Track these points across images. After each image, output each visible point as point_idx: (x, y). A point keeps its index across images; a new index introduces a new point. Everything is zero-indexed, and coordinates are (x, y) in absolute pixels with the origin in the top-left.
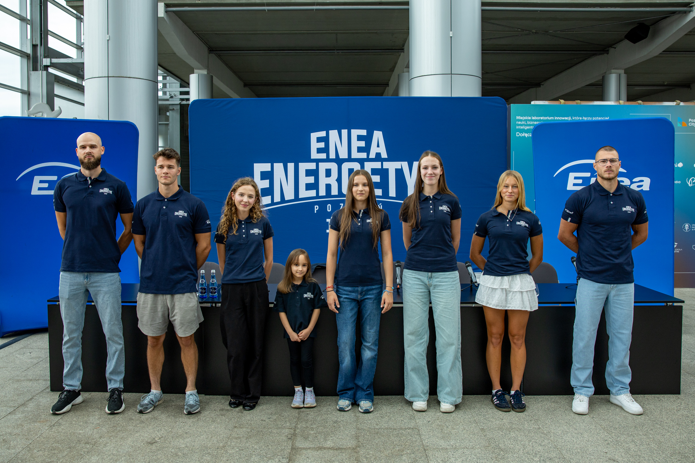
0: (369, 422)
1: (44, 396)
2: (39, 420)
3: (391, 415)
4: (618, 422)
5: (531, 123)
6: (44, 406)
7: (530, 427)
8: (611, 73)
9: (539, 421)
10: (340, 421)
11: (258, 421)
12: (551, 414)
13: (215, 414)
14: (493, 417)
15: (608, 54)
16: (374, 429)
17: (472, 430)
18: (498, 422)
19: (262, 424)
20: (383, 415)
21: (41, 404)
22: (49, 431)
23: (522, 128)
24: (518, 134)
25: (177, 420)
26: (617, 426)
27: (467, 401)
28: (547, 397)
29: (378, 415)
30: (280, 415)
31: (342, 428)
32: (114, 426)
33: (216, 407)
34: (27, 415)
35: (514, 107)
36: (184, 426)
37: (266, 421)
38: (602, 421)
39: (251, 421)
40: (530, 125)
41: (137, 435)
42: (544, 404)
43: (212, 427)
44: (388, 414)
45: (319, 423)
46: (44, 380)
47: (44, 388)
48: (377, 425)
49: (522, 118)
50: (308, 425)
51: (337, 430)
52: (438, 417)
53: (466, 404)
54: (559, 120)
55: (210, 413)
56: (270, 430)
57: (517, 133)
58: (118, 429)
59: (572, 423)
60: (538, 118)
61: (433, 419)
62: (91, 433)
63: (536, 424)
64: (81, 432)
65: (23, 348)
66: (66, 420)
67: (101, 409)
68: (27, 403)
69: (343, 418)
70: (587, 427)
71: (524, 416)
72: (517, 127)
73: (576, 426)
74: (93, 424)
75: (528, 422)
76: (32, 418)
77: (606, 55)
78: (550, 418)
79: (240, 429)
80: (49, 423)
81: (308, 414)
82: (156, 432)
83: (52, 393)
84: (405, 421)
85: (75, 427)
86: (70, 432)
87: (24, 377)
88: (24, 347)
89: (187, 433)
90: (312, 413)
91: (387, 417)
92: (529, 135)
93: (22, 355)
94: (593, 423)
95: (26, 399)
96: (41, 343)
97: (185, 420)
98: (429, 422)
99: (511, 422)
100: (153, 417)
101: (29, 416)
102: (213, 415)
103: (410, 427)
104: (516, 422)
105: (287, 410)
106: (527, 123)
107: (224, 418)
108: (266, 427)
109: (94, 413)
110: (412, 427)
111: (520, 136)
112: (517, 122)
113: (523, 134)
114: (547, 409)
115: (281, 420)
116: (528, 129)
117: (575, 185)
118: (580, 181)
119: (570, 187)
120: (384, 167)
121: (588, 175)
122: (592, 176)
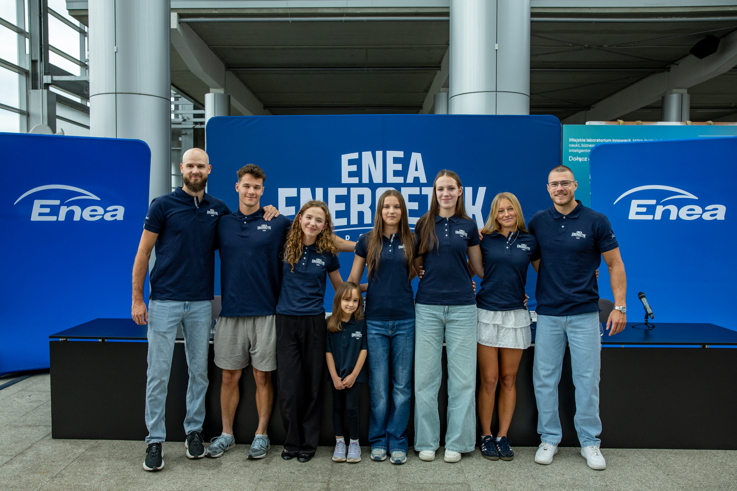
0: (412, 475)
1: (44, 444)
2: (39, 470)
4: (698, 481)
5: (586, 146)
6: (45, 455)
7: (596, 485)
8: (672, 93)
9: (606, 478)
10: (379, 475)
11: (286, 473)
12: (618, 469)
13: (238, 465)
14: (552, 472)
15: (669, 71)
16: (418, 484)
17: (530, 487)
18: (558, 478)
19: (291, 477)
21: (42, 453)
22: (50, 483)
23: (575, 151)
24: (571, 159)
25: (195, 472)
26: (698, 486)
27: (522, 453)
28: (613, 451)
29: (422, 468)
30: (311, 467)
31: (382, 482)
32: (124, 478)
33: (238, 458)
34: (25, 465)
35: (566, 128)
36: (203, 478)
37: (295, 474)
38: (679, 479)
39: (278, 474)
40: (586, 148)
41: (149, 488)
42: (609, 458)
43: (235, 480)
44: (433, 468)
45: (355, 477)
46: (45, 426)
47: (45, 435)
48: (421, 479)
49: (575, 140)
50: (343, 478)
51: (376, 484)
52: (490, 471)
53: (520, 457)
54: (617, 142)
55: (232, 464)
56: (300, 484)
57: (570, 157)
58: (129, 481)
59: (644, 480)
60: (594, 141)
61: (484, 473)
62: (97, 486)
63: (603, 481)
64: (86, 484)
65: (21, 391)
66: (70, 471)
67: (109, 459)
68: (26, 451)
69: (382, 470)
70: (663, 485)
71: (588, 472)
72: (570, 151)
73: (650, 484)
74: (100, 475)
75: (593, 478)
76: (31, 469)
77: (666, 73)
78: (618, 474)
79: (266, 482)
80: (51, 474)
82: (172, 485)
83: (54, 441)
84: (452, 475)
85: (79, 479)
86: (74, 484)
87: (23, 422)
88: (23, 390)
89: (206, 486)
91: (431, 471)
92: (583, 159)
93: (20, 399)
94: (669, 481)
95: (24, 447)
96: (41, 385)
97: (204, 472)
98: (479, 476)
101: (28, 466)
102: (235, 466)
103: (458, 482)
104: (579, 478)
105: (319, 461)
106: (581, 146)
107: (247, 469)
108: (296, 481)
109: (101, 463)
110: (461, 482)
111: (573, 160)
112: (570, 145)
113: (576, 158)
114: (613, 464)
115: (312, 472)
116: (581, 152)
117: (638, 213)
118: (644, 210)
119: (632, 216)
120: (423, 193)
121: (653, 202)
122: (658, 203)
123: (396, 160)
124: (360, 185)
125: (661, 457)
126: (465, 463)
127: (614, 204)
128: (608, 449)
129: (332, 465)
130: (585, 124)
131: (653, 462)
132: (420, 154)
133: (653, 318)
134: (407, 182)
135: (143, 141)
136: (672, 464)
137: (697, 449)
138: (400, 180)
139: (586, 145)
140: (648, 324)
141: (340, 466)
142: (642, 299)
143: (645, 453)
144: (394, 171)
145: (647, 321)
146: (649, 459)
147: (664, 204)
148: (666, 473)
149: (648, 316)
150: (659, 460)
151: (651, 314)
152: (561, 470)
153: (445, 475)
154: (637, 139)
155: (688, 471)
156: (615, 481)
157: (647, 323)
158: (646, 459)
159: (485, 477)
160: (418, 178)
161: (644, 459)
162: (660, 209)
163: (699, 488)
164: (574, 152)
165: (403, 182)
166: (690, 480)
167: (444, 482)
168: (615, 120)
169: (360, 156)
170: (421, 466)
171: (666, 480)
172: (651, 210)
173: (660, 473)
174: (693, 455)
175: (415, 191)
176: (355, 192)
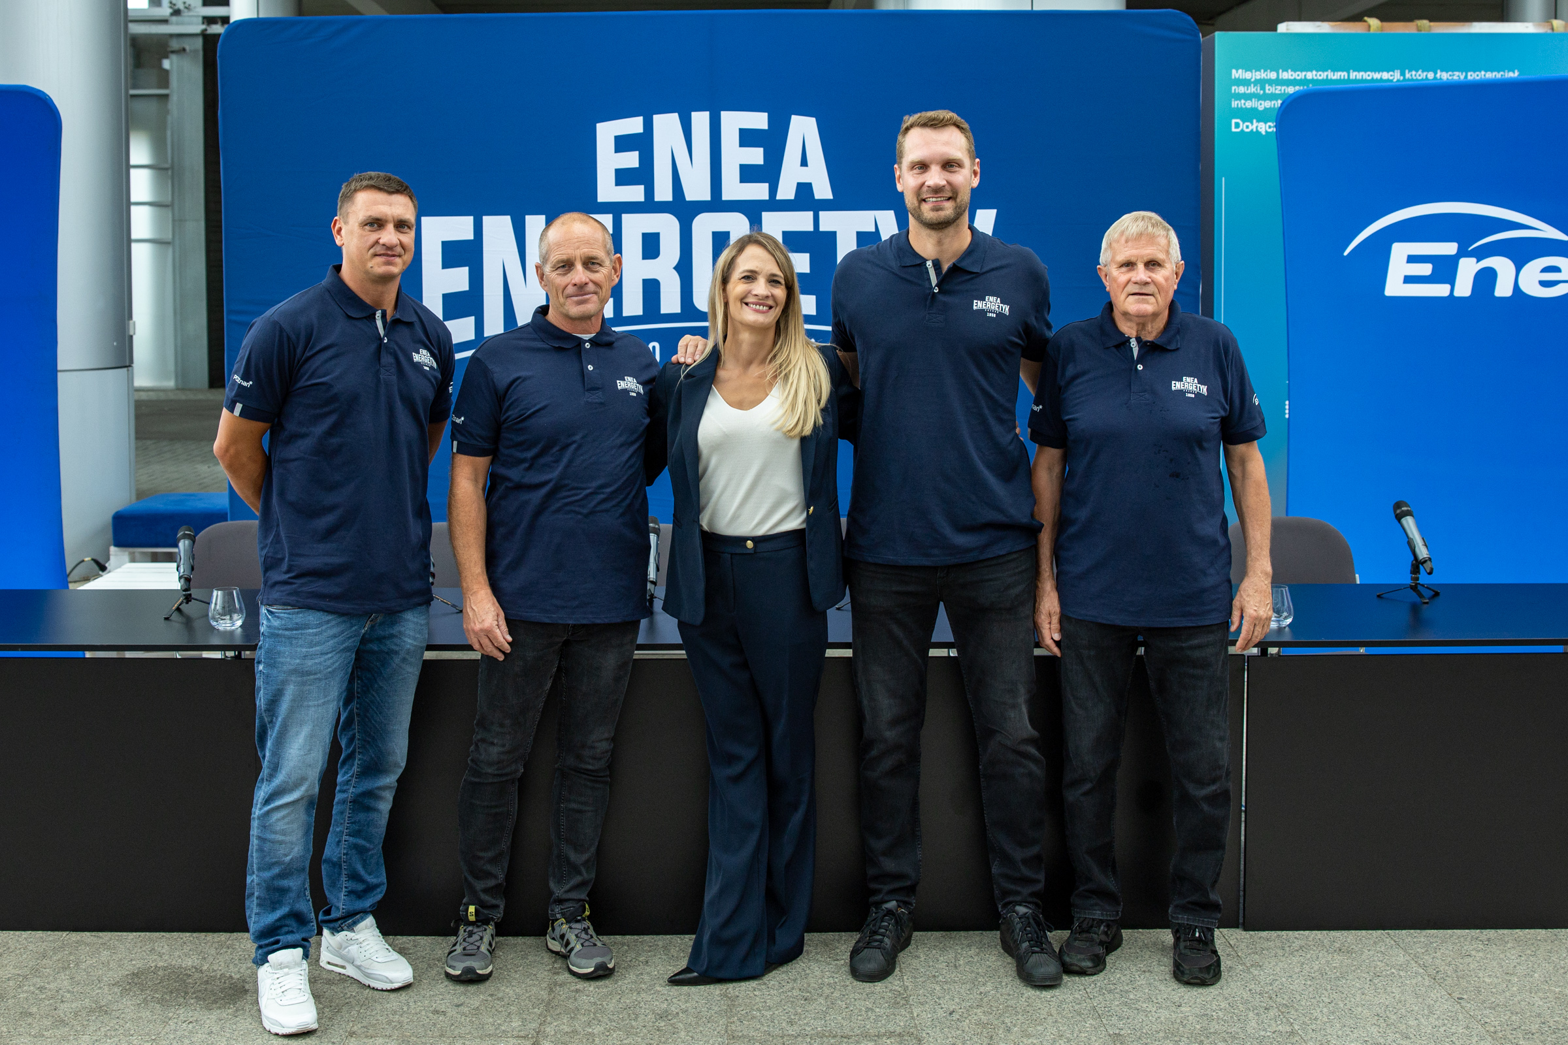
0: (768, 1014)
3: (836, 994)
4: (1539, 1015)
5: (1278, 90)
7: (1265, 1030)
9: (1293, 1012)
10: (677, 1013)
11: (423, 1013)
12: (1329, 987)
14: (1149, 999)
16: (782, 1037)
17: (1086, 1040)
18: (1164, 1014)
19: (435, 1024)
20: (810, 992)
23: (1249, 104)
24: (1237, 125)
25: (171, 1015)
26: (1534, 1028)
30: (492, 995)
31: (683, 1034)
35: (1224, 42)
36: (191, 1032)
37: (448, 1015)
38: (1487, 1012)
39: (402, 1015)
40: (1272, 97)
42: (1309, 956)
44: (827, 991)
45: (610, 1020)
48: (791, 1023)
49: (1248, 75)
50: (578, 1025)
51: (667, 1039)
52: (981, 1000)
54: (1363, 81)
57: (1234, 121)
59: (1394, 1017)
60: (1300, 75)
61: (964, 1004)
63: (1284, 1020)
69: (686, 1001)
70: (1442, 1029)
71: (1245, 996)
72: (1234, 104)
73: (1408, 1026)
75: (1257, 1014)
79: (365, 1040)
81: (577, 991)
84: (878, 1010)
90: (591, 989)
91: (822, 1000)
94: (1461, 1017)
97: (197, 1013)
98: (951, 1014)
99: (1204, 1015)
100: (94, 1006)
103: (892, 1029)
104: (1220, 1013)
105: (515, 979)
106: (1264, 90)
108: (449, 1034)
110: (898, 1030)
111: (1242, 130)
112: (1233, 88)
113: (1252, 124)
114: (1317, 974)
115: (493, 1010)
116: (1265, 108)
117: (1408, 280)
118: (1426, 269)
119: (1395, 287)
120: (822, 229)
121: (1450, 248)
122: (1463, 253)
123: (748, 138)
124: (650, 206)
125: (1447, 952)
126: (915, 978)
127: (1346, 254)
128: (1307, 933)
129: (551, 989)
130: (1275, 30)
131: (1425, 967)
132: (814, 119)
133: (1430, 573)
134: (778, 198)
135: (40, 91)
136: (1474, 970)
137: (1546, 928)
138: (758, 191)
139: (1279, 88)
140: (1419, 588)
141: (572, 991)
142: (1404, 521)
143: (1406, 940)
144: (743, 168)
145: (1417, 579)
146: (1416, 957)
147: (1480, 254)
148: (1456, 995)
149: (1418, 568)
150: (1440, 961)
151: (1425, 561)
152: (1173, 993)
153: (856, 1011)
154: (1417, 71)
155: (1515, 989)
156: (1316, 1019)
157: (1417, 584)
158: (1408, 958)
159: (965, 1015)
160: (810, 185)
161: (1401, 959)
162: (1467, 269)
163: (1537, 1035)
164: (1246, 108)
165: (767, 198)
166: (1517, 1013)
167: (852, 1030)
168: (1357, 18)
169: (648, 126)
170: (793, 988)
171: (1453, 1014)
172: (1445, 270)
173: (1439, 995)
174: (1533, 944)
175: (801, 221)
176: (635, 226)
